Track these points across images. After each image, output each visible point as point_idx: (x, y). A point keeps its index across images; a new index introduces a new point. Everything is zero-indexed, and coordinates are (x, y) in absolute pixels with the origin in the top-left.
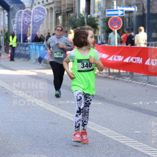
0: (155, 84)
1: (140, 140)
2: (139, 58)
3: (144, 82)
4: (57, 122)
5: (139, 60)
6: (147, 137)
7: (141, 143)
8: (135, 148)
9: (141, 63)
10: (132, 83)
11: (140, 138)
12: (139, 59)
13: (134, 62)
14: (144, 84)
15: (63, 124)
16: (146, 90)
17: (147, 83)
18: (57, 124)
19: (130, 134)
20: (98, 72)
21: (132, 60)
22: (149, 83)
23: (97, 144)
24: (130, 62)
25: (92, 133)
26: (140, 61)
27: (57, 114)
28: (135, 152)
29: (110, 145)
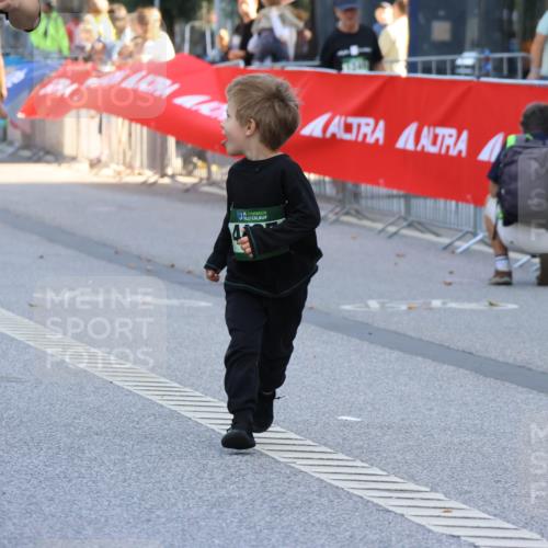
0: (435, 229)
1: (356, 452)
2: (371, 121)
3: (392, 219)
4: (15, 375)
5: (371, 130)
6: (387, 437)
7: (359, 463)
8: (333, 482)
9: (377, 140)
10: (343, 223)
11: (356, 443)
12: (368, 125)
13: (347, 137)
14: (392, 229)
15: (41, 383)
16: (398, 256)
17: (405, 224)
18: (18, 381)
19: (316, 428)
20: (201, 179)
21: (336, 127)
22: (410, 225)
23: (178, 466)
24: (328, 135)
25: (159, 422)
26: (373, 132)
27: (20, 342)
28: (332, 498)
29: (229, 467)
